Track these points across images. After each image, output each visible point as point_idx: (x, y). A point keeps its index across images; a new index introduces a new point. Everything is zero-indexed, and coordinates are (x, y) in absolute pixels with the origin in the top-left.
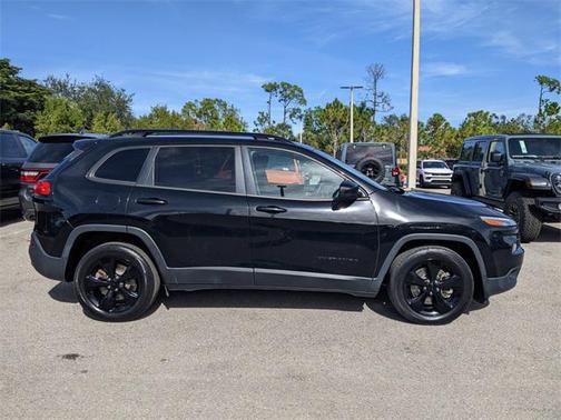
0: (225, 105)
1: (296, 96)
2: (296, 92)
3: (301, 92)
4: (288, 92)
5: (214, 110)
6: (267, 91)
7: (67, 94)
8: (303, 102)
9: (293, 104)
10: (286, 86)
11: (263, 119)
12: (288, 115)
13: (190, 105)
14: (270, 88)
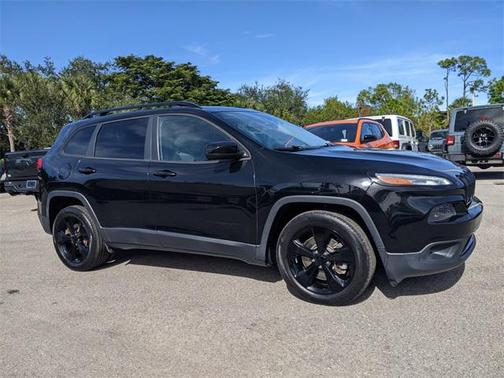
0: (400, 87)
1: (477, 68)
2: (478, 64)
3: (484, 62)
4: (468, 65)
5: (387, 95)
6: (444, 67)
7: (256, 98)
8: (487, 73)
9: (473, 78)
10: (464, 60)
11: (430, 95)
12: (468, 88)
13: (364, 93)
14: (447, 64)
